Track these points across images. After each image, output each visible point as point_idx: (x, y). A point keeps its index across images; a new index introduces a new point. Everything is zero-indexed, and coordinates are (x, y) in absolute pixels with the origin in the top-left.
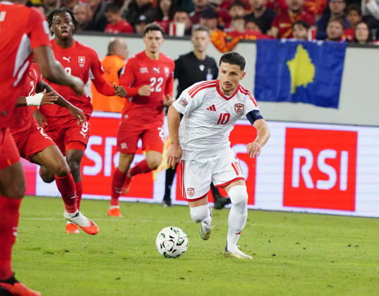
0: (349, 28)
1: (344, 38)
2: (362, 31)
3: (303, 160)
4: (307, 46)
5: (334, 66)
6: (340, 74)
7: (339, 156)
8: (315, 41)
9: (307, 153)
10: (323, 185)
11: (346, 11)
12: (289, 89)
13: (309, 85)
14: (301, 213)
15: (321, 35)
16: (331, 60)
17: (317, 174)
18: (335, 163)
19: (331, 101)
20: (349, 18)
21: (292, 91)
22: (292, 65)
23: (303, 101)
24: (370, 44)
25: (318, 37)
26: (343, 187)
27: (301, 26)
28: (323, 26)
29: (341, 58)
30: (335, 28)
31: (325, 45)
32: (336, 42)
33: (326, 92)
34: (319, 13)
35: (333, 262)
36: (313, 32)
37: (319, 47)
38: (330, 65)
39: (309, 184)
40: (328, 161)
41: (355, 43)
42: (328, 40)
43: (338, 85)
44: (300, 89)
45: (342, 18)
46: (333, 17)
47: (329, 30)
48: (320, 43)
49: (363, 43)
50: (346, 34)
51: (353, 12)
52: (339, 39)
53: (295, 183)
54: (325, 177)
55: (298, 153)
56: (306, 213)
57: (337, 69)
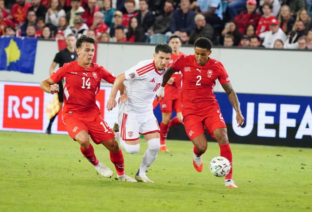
0: (39, 30)
1: (36, 36)
2: (47, 32)
3: (14, 103)
4: (16, 40)
5: (31, 51)
6: (34, 55)
7: (34, 100)
8: (20, 37)
9: (16, 99)
10: (25, 116)
11: (37, 21)
12: (5, 63)
13: (17, 61)
14: (13, 132)
15: (23, 33)
16: (29, 47)
17: (22, 110)
18: (32, 104)
19: (29, 70)
20: (38, 25)
21: (8, 64)
22: (8, 50)
23: (14, 70)
24: (51, 39)
25: (22, 35)
26: (37, 116)
27: (10, 29)
28: (24, 28)
29: (35, 47)
30: (31, 30)
31: (26, 39)
32: (32, 38)
33: (27, 65)
34: (22, 21)
35: (31, 158)
36: (19, 32)
37: (22, 40)
38: (29, 50)
39: (17, 116)
40: (28, 103)
41: (42, 38)
42: (27, 37)
43: (33, 61)
44: (12, 64)
45: (35, 25)
46: (30, 24)
47: (28, 31)
48: (23, 38)
49: (47, 38)
50: (37, 33)
51: (41, 21)
52: (33, 36)
53: (10, 115)
54: (27, 112)
55: (11, 98)
56: (16, 132)
57: (33, 53)
